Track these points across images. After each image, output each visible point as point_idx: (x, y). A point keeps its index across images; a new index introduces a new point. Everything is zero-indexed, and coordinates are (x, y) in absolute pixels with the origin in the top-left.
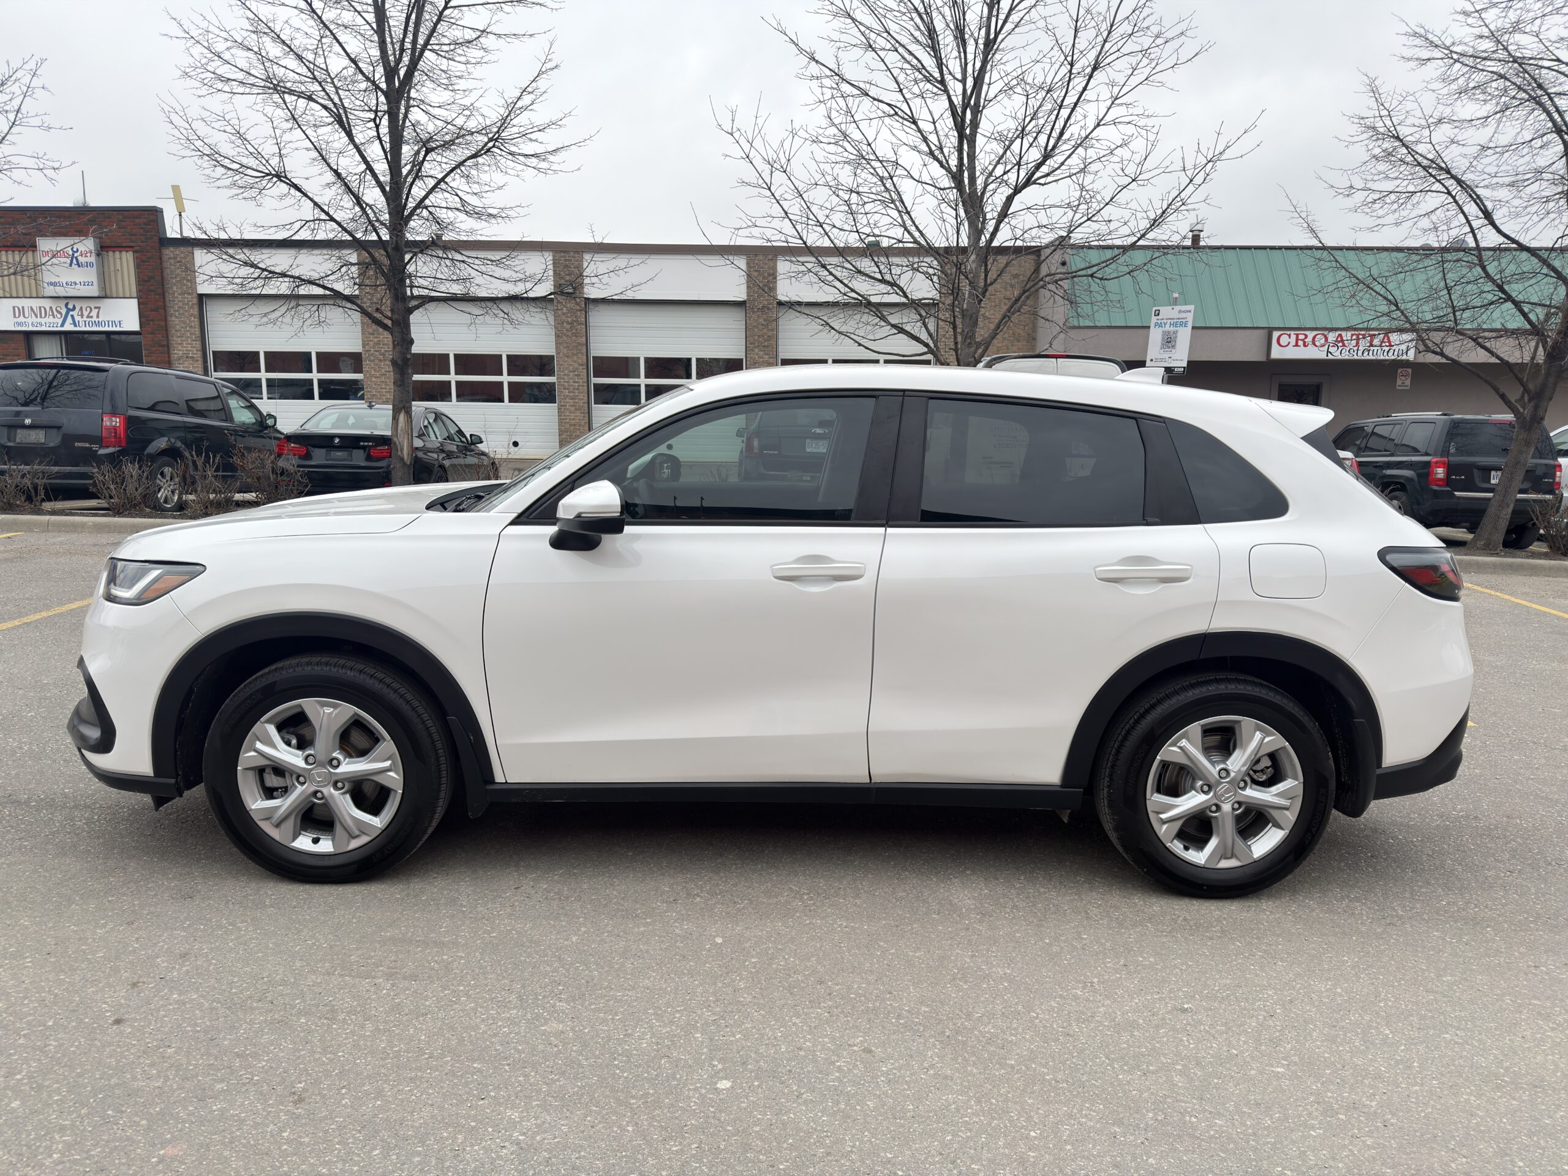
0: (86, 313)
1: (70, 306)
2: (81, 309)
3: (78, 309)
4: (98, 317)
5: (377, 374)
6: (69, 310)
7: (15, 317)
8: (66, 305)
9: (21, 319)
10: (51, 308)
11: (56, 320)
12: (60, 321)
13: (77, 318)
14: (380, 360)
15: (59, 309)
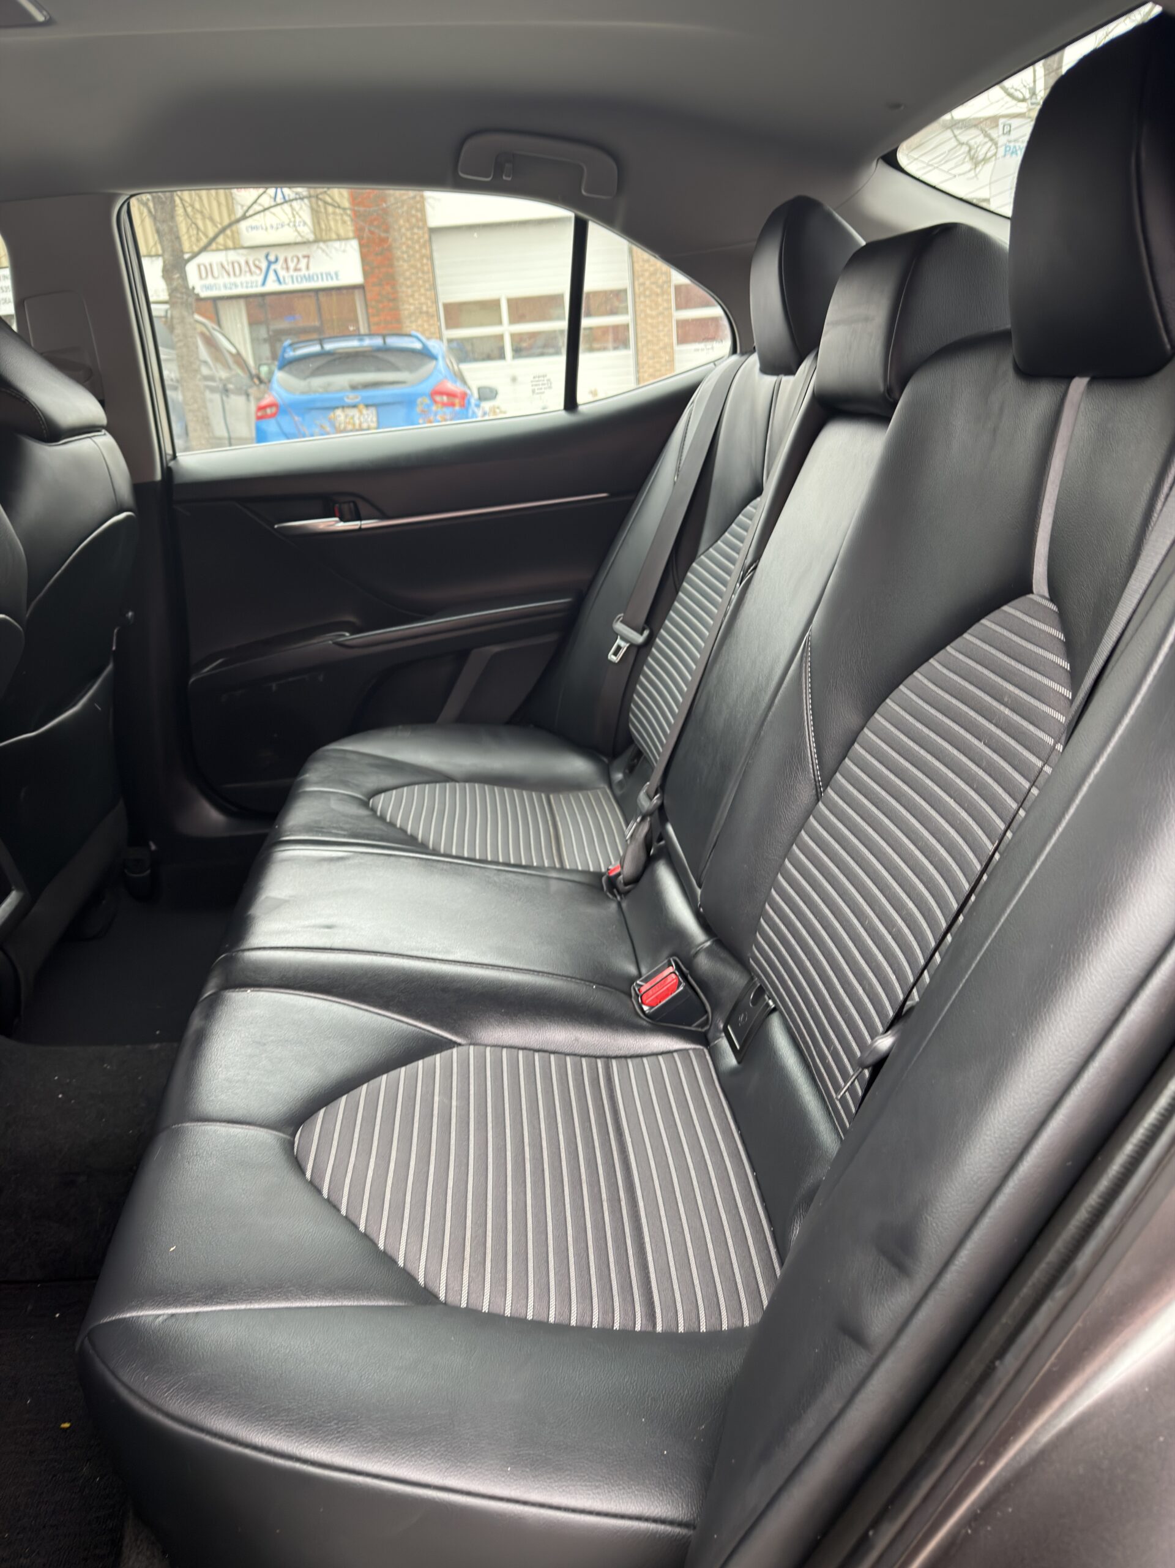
0: (292, 265)
1: (272, 258)
2: (286, 260)
3: (281, 260)
4: (308, 268)
5: (654, 313)
6: (270, 263)
7: (201, 277)
8: (267, 256)
9: (210, 281)
10: (247, 263)
11: (254, 278)
12: (260, 279)
13: (282, 273)
14: (657, 295)
15: (257, 263)
